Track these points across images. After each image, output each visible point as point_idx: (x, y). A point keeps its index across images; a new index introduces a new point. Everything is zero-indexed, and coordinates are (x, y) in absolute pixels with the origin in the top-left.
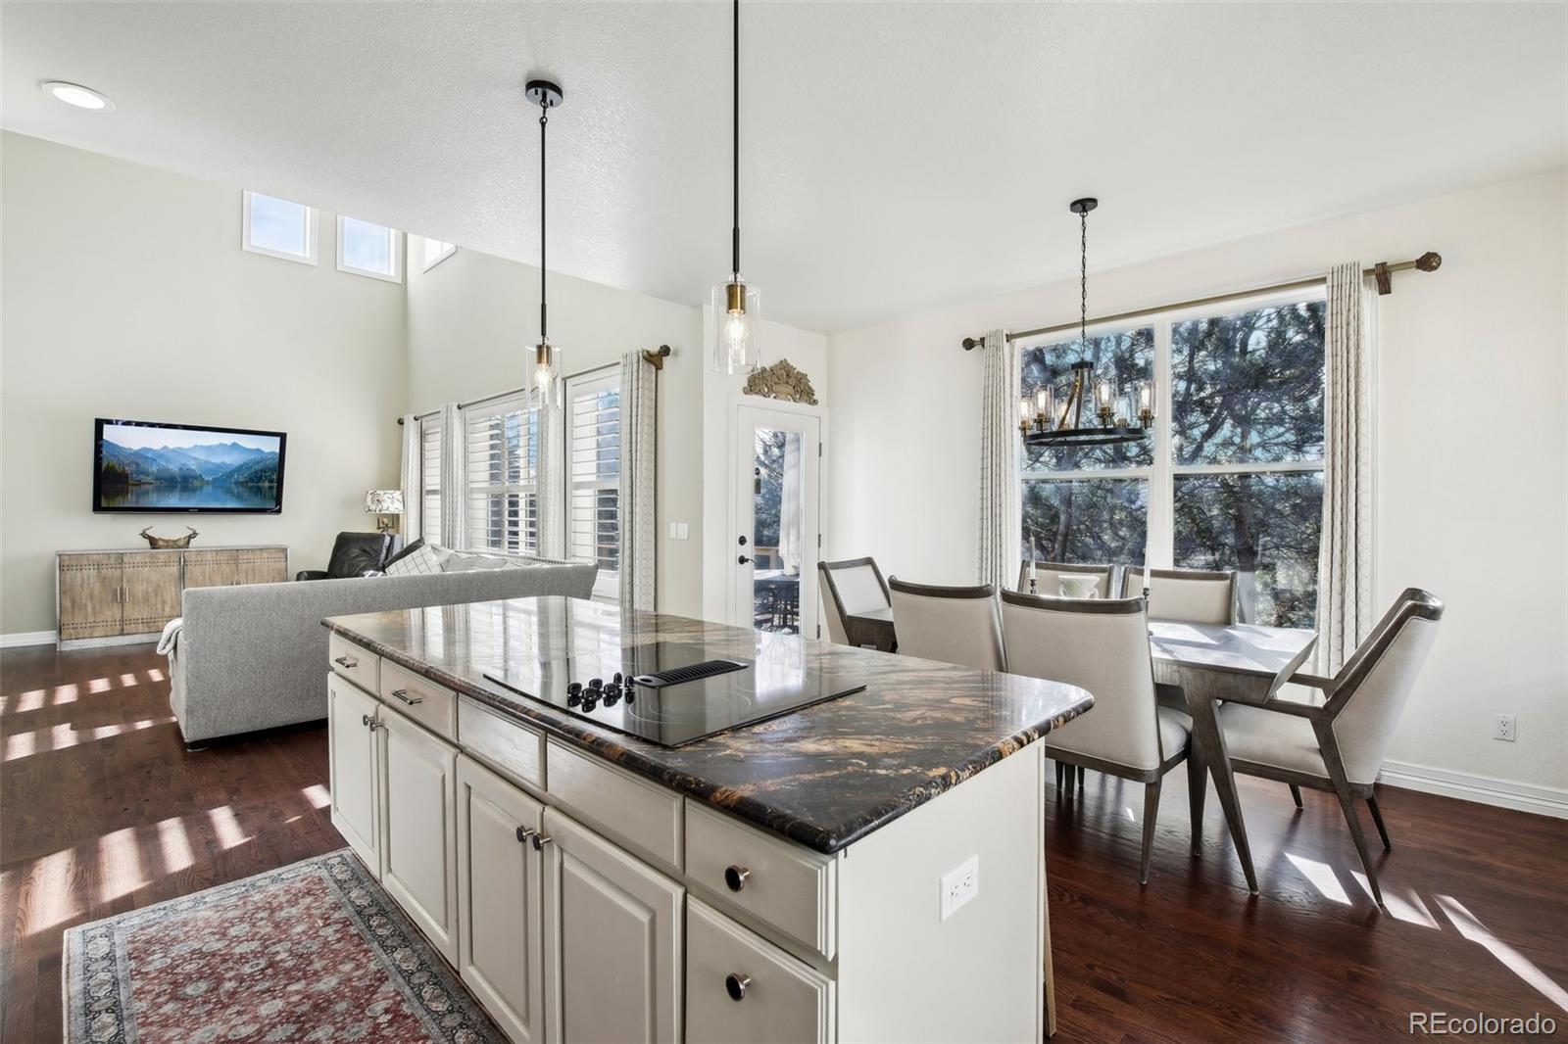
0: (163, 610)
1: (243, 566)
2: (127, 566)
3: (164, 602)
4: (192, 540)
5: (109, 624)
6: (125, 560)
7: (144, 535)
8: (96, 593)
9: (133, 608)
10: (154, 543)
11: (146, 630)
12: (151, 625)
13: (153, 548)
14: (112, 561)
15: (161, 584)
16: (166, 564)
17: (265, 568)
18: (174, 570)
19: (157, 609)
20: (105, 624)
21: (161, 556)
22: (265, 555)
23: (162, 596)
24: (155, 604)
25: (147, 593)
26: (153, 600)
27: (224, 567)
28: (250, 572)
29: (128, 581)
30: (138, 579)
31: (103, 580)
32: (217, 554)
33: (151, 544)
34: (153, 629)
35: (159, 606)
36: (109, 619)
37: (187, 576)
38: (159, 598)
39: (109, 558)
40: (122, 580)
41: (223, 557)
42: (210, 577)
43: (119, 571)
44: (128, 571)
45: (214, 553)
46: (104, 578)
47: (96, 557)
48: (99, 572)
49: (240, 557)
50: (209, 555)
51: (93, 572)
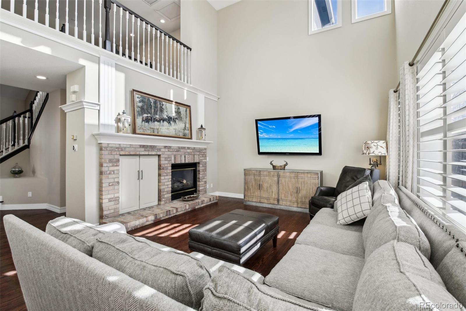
0: (272, 195)
1: (300, 180)
2: (262, 175)
3: (272, 192)
4: (286, 166)
5: (257, 197)
6: (261, 173)
7: (271, 163)
8: (253, 185)
9: (263, 193)
10: (274, 167)
11: (267, 202)
12: (268, 200)
13: (274, 169)
15: (272, 184)
16: (273, 176)
17: (309, 182)
18: (276, 179)
19: (270, 194)
20: (256, 197)
21: (272, 173)
22: (309, 176)
23: (272, 189)
24: (270, 192)
25: (267, 187)
26: (269, 190)
27: (293, 180)
28: (303, 184)
29: (262, 182)
30: (265, 181)
31: (255, 180)
32: (290, 173)
34: (269, 202)
35: (271, 194)
36: (257, 196)
37: (280, 182)
38: (271, 190)
39: (257, 172)
40: (260, 181)
41: (293, 175)
42: (287, 183)
43: (260, 177)
44: (262, 178)
46: (256, 179)
47: (253, 171)
48: (254, 177)
49: (299, 176)
50: (287, 174)
51: (253, 177)
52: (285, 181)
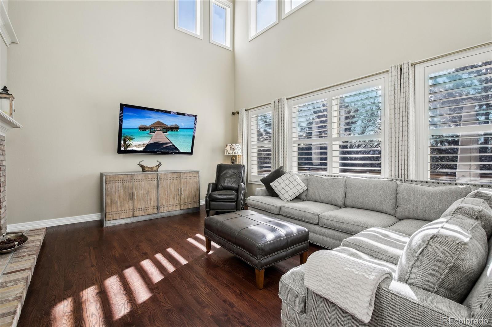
0: (150, 203)
1: (183, 180)
2: (135, 181)
3: (151, 200)
4: (159, 167)
5: (127, 211)
6: (135, 178)
7: (140, 165)
8: (122, 196)
9: (138, 203)
10: (143, 168)
11: (143, 214)
12: (145, 211)
13: (143, 171)
14: (129, 178)
15: (150, 190)
16: (152, 179)
17: (191, 182)
18: (155, 182)
19: (148, 203)
20: (125, 211)
21: (150, 176)
22: (191, 175)
23: (150, 196)
24: (147, 201)
25: (144, 194)
26: (146, 198)
27: (175, 181)
28: (185, 184)
29: (136, 189)
30: (140, 188)
31: (125, 188)
32: (172, 174)
33: (143, 169)
34: (146, 213)
35: (149, 202)
36: (127, 209)
37: (160, 186)
38: (149, 197)
39: (127, 176)
40: (133, 188)
41: (175, 176)
42: (169, 185)
43: (132, 183)
44: (136, 183)
45: (171, 174)
46: (125, 187)
47: (121, 176)
48: (123, 184)
49: (182, 176)
50: (169, 175)
51: (120, 184)
52: (167, 184)
